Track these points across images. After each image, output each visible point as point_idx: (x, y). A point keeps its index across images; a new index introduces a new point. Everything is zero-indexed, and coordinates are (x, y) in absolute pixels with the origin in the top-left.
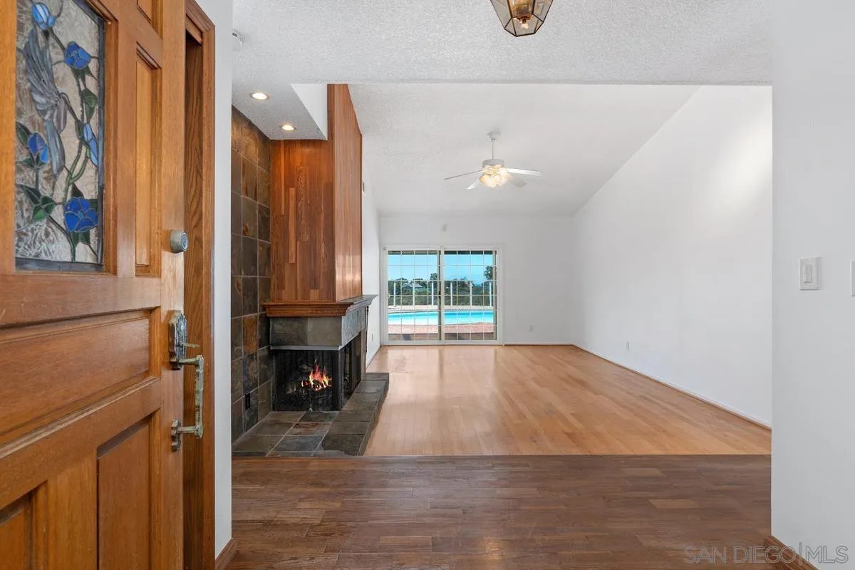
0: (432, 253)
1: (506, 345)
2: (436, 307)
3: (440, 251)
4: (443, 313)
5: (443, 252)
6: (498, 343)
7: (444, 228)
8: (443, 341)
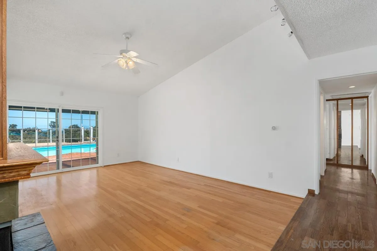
0: (52, 110)
1: (104, 166)
2: (55, 144)
3: (58, 109)
4: (61, 147)
5: (60, 111)
6: (100, 166)
7: (62, 94)
8: (61, 169)
